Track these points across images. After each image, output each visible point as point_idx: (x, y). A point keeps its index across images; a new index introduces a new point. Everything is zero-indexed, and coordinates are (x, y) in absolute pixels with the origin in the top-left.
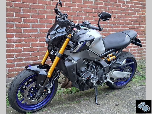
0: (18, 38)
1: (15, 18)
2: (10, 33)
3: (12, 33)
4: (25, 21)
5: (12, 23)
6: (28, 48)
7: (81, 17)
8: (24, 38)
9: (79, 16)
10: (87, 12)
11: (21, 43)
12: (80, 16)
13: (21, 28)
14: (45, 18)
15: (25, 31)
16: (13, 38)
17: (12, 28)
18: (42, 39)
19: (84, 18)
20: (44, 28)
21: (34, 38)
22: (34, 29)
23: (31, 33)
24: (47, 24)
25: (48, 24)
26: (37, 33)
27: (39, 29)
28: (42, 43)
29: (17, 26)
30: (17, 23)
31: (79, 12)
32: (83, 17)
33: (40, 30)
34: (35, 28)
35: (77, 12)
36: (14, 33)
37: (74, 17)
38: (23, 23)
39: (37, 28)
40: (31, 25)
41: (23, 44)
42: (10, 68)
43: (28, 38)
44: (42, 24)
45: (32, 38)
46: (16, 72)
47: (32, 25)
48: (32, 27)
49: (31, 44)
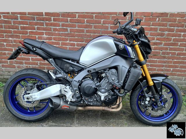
0: (48, 36)
1: (45, 17)
2: (40, 31)
3: (42, 31)
4: (54, 20)
5: (42, 22)
6: (58, 46)
8: (54, 37)
9: (121, 15)
11: (51, 41)
13: (51, 27)
14: (77, 17)
15: (55, 30)
16: (43, 36)
17: (43, 27)
18: (73, 38)
20: (75, 28)
21: (64, 37)
23: (61, 32)
24: (78, 24)
25: (80, 24)
26: (67, 33)
27: (69, 29)
28: (72, 43)
29: (47, 24)
30: (47, 22)
33: (70, 29)
34: (65, 28)
36: (44, 31)
37: (113, 16)
38: (53, 22)
39: (67, 28)
41: (53, 42)
42: (41, 62)
43: (57, 37)
44: (72, 24)
45: (62, 37)
46: (47, 66)
47: (62, 24)
49: (60, 43)
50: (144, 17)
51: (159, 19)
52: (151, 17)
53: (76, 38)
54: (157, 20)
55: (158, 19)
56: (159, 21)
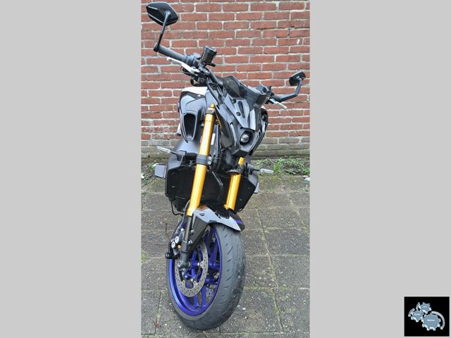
7: (244, 41)
9: (240, 38)
10: (262, 29)
12: (243, 38)
14: (170, 46)
18: (167, 83)
19: (252, 42)
21: (152, 82)
22: (152, 67)
23: (147, 74)
26: (158, 73)
27: (159, 67)
28: (166, 91)
31: (240, 30)
32: (251, 39)
33: (162, 68)
34: (152, 65)
35: (235, 31)
37: (228, 41)
39: (157, 65)
40: (146, 60)
45: (149, 81)
48: (148, 64)
49: (148, 92)
50: (278, 39)
51: (301, 40)
52: (288, 38)
53: (172, 81)
54: (298, 43)
55: (299, 40)
56: (300, 43)
